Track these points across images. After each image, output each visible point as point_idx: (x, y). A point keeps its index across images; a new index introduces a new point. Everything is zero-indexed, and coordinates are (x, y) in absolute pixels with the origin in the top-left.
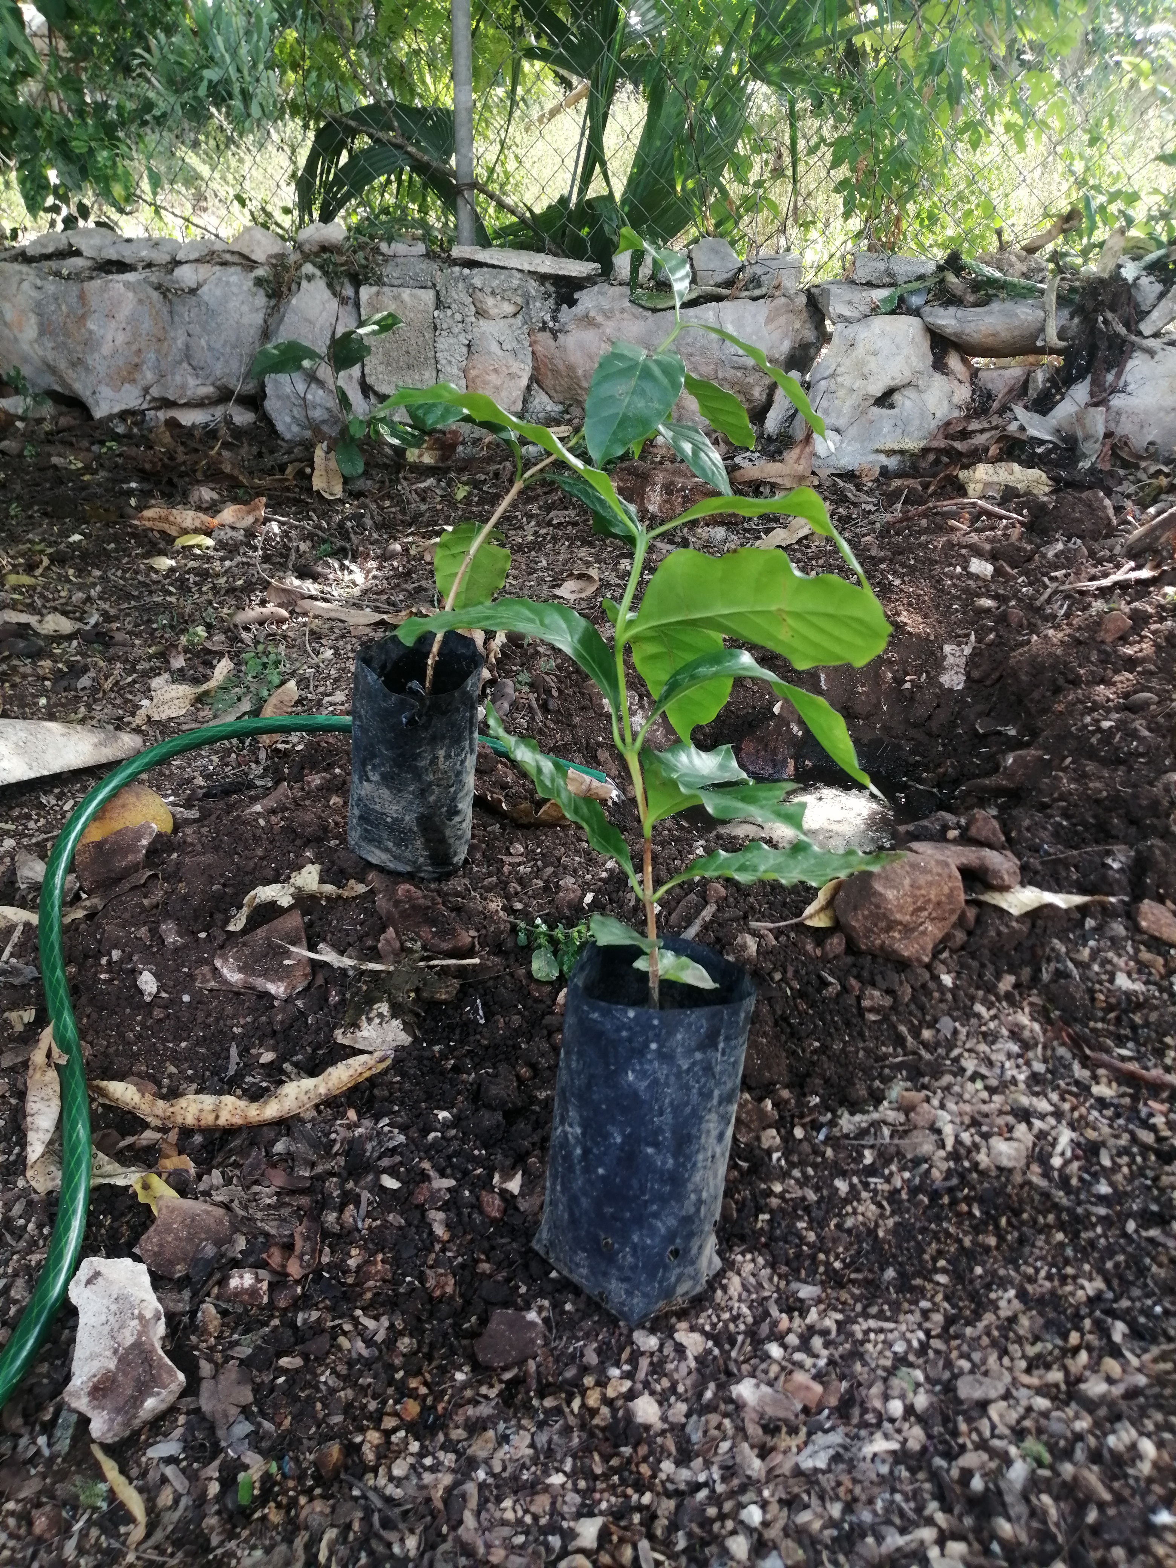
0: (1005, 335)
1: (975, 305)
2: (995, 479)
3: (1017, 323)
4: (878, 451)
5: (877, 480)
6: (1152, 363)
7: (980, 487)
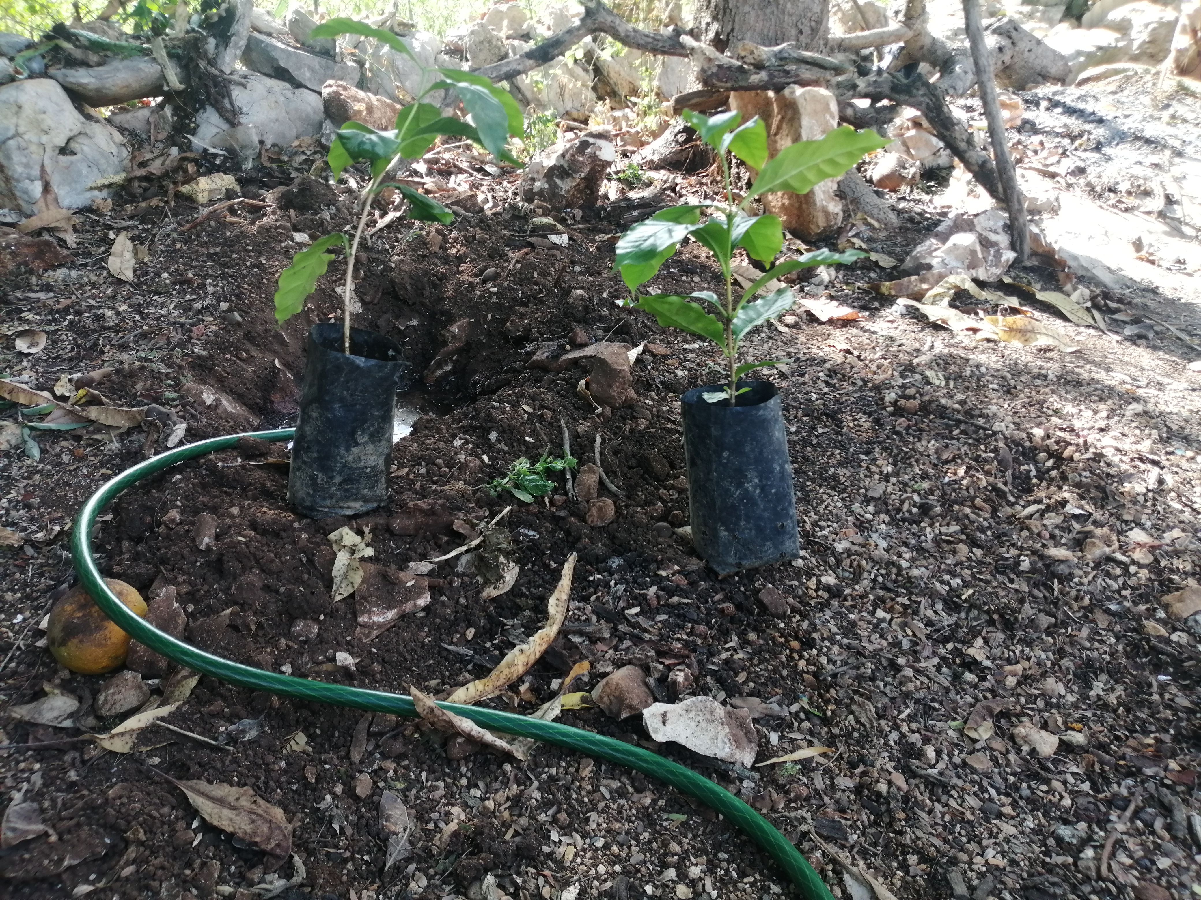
0: (135, 86)
1: (99, 64)
2: (214, 186)
3: (143, 75)
4: (92, 188)
5: (113, 210)
6: (247, 91)
7: (206, 194)
